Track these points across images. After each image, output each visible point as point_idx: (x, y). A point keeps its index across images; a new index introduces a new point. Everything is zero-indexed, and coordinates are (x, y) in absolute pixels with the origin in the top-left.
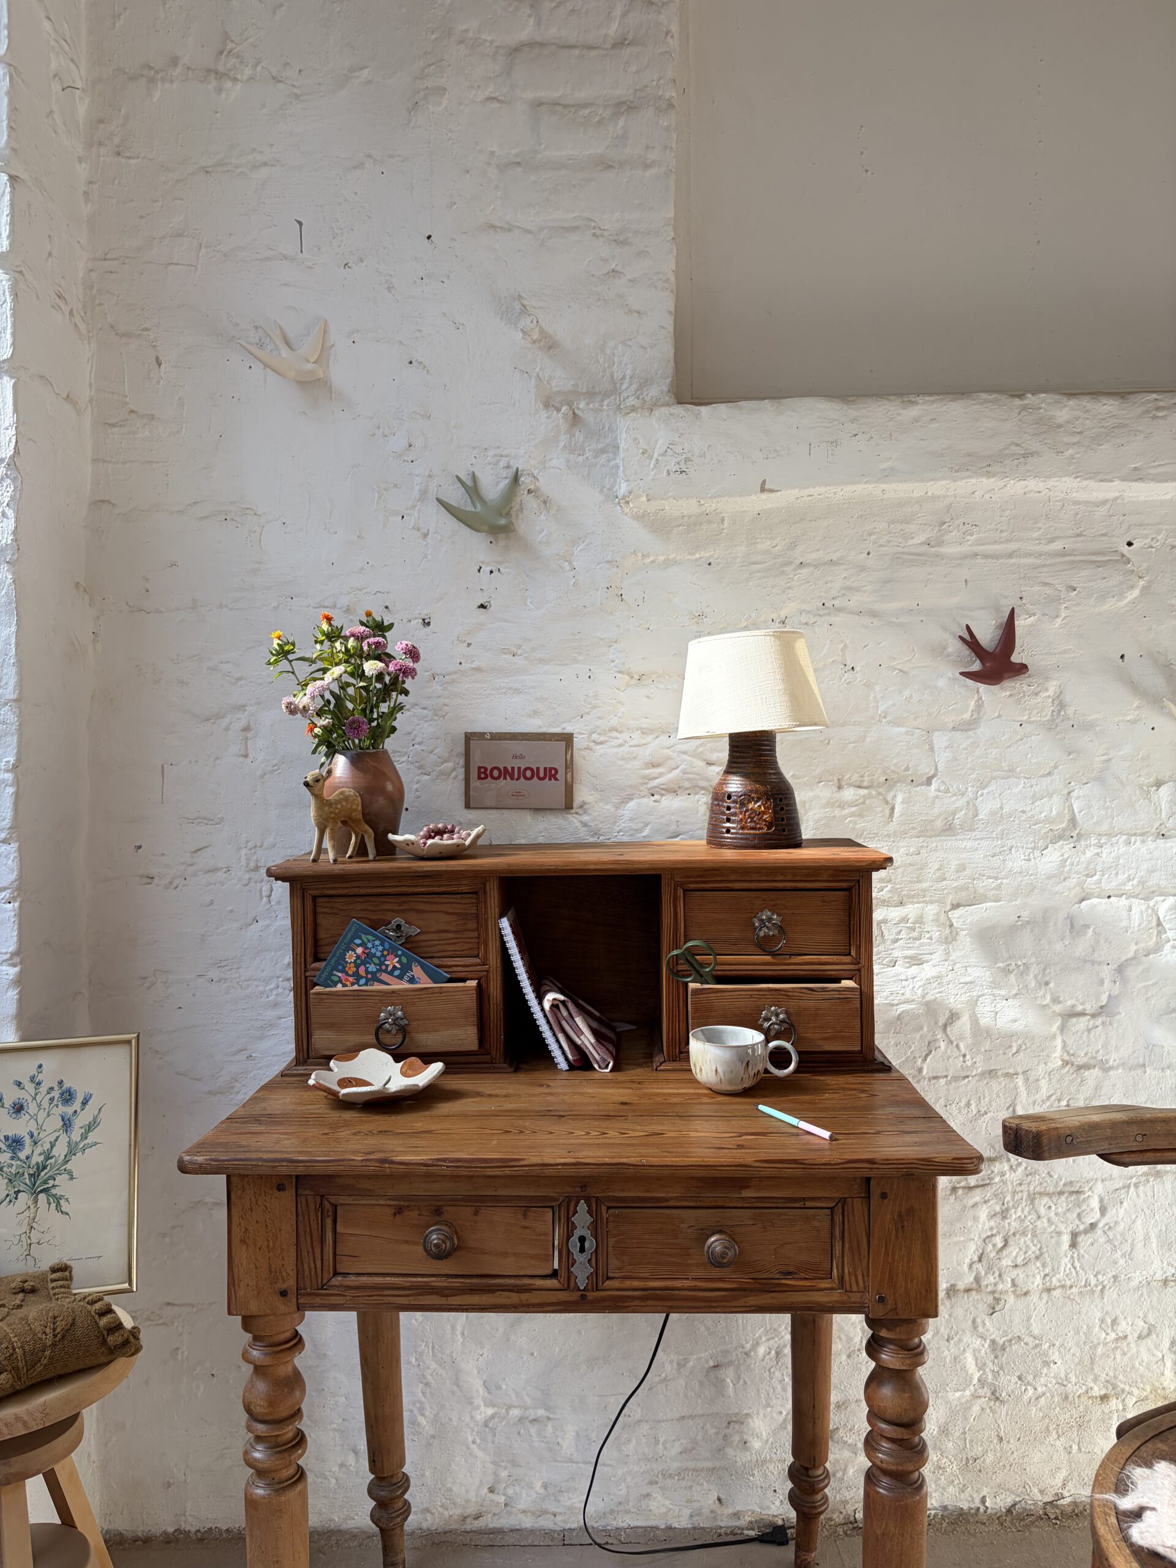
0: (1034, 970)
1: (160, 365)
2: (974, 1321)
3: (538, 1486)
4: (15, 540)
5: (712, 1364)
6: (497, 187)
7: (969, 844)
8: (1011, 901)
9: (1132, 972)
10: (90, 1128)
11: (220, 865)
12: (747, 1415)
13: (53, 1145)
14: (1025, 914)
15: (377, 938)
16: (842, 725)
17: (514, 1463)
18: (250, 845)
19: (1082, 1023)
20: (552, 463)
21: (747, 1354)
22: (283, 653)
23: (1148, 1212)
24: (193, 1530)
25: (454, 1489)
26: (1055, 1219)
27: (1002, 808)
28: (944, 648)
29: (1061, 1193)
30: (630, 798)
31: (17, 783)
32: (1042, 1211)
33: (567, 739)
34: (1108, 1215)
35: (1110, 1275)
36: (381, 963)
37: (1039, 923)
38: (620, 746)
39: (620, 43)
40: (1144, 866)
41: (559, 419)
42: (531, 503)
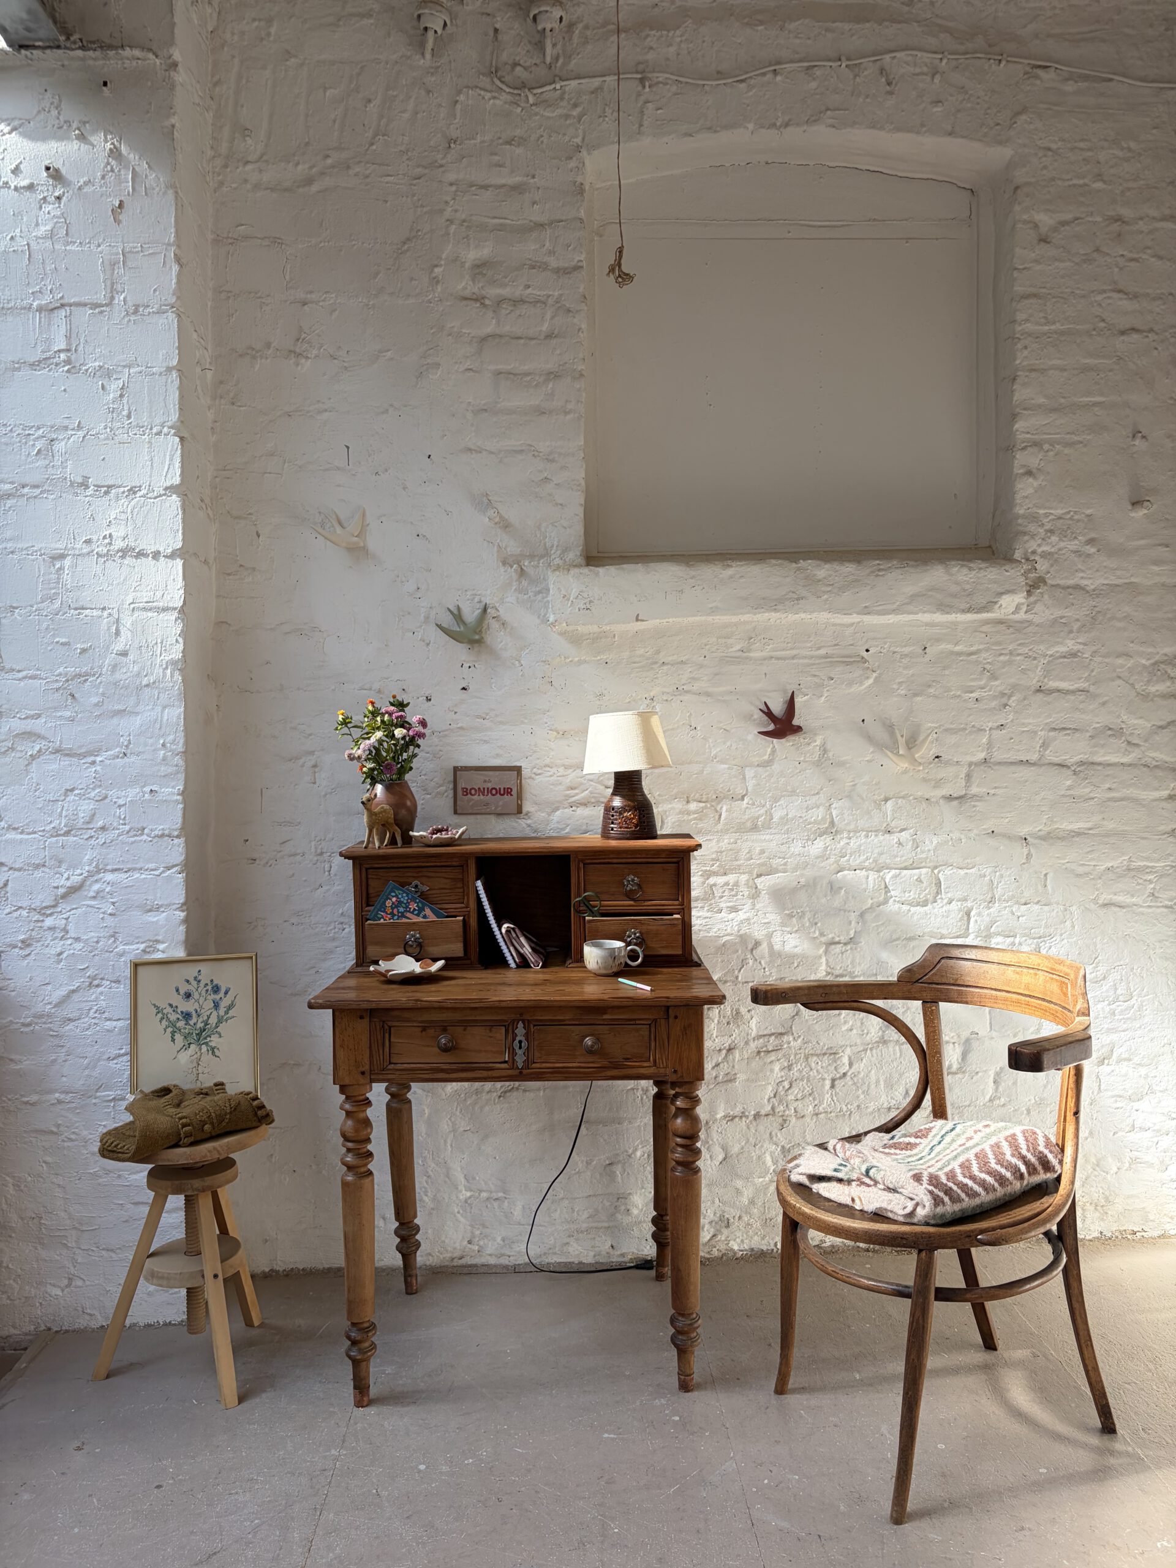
0: (808, 915)
1: (259, 536)
2: (771, 1134)
3: (499, 1239)
4: (184, 656)
5: (607, 1162)
6: (472, 425)
7: (768, 837)
8: (793, 872)
9: (869, 917)
10: (230, 1008)
11: (298, 851)
12: (630, 1194)
13: (209, 1017)
14: (803, 881)
15: (404, 892)
16: (689, 763)
17: (484, 1226)
18: (318, 839)
19: (838, 949)
20: (507, 600)
21: (630, 1156)
22: (345, 723)
23: (878, 1066)
24: (281, 1270)
25: (446, 1241)
26: (821, 1070)
27: (787, 815)
28: (752, 716)
29: (825, 1054)
30: (557, 809)
31: (185, 802)
32: (813, 1065)
33: (518, 770)
34: (854, 1067)
35: (855, 1105)
36: (407, 907)
37: (811, 886)
38: (551, 776)
39: (549, 336)
40: (876, 851)
41: (512, 572)
42: (494, 624)
